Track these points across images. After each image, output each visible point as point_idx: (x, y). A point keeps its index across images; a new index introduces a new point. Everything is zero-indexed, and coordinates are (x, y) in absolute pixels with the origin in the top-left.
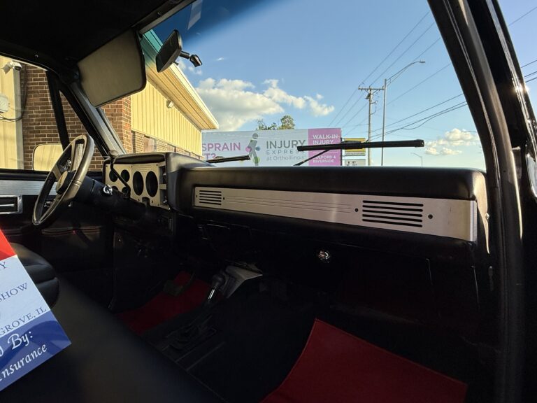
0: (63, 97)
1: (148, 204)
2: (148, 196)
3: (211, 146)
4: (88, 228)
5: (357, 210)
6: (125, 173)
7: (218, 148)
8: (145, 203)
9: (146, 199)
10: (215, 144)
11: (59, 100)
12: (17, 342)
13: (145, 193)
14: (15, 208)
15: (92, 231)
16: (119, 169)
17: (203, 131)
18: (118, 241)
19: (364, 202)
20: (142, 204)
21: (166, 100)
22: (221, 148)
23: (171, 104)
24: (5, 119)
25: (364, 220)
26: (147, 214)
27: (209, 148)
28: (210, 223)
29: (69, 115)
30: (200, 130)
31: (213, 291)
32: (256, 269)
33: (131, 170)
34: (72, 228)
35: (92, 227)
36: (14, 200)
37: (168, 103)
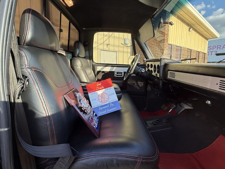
0: (135, 41)
1: (157, 76)
2: (157, 73)
3: (214, 47)
4: (140, 83)
5: (217, 84)
6: (152, 65)
7: (219, 48)
8: (156, 76)
9: (156, 74)
10: (218, 46)
11: (134, 42)
12: (111, 105)
13: (156, 72)
14: (122, 75)
15: (141, 84)
16: (150, 63)
17: (209, 40)
18: (149, 88)
19: (221, 81)
20: (155, 76)
21: (188, 28)
22: (221, 48)
23: (191, 29)
24: (128, 46)
25: (220, 89)
26: (156, 80)
27: (213, 48)
28: (173, 85)
29: (137, 48)
30: (207, 39)
31: (171, 110)
32: (191, 106)
33: (153, 63)
34: (135, 82)
35: (141, 83)
36: (122, 73)
37: (190, 29)
